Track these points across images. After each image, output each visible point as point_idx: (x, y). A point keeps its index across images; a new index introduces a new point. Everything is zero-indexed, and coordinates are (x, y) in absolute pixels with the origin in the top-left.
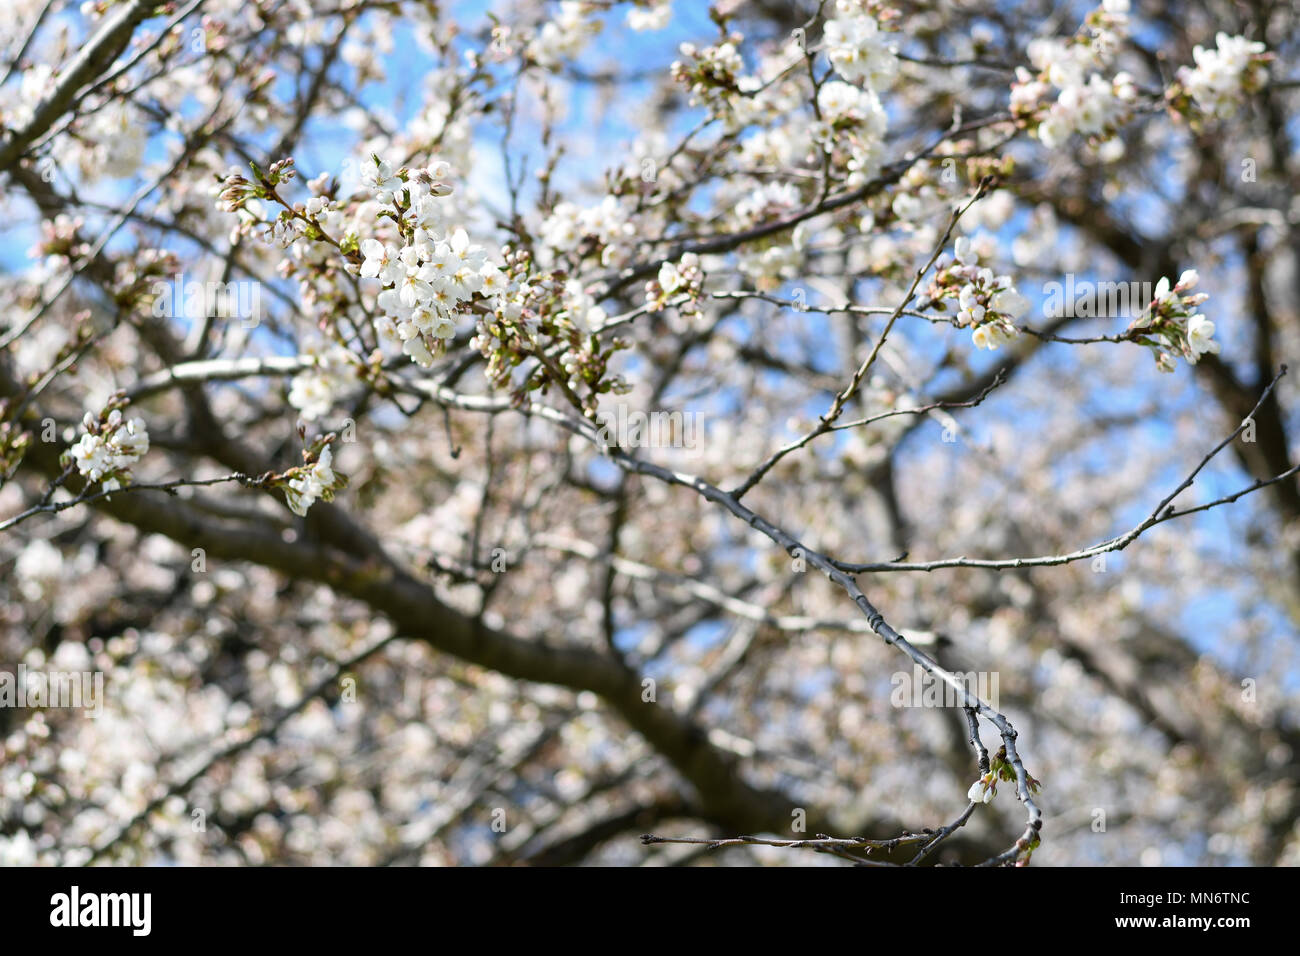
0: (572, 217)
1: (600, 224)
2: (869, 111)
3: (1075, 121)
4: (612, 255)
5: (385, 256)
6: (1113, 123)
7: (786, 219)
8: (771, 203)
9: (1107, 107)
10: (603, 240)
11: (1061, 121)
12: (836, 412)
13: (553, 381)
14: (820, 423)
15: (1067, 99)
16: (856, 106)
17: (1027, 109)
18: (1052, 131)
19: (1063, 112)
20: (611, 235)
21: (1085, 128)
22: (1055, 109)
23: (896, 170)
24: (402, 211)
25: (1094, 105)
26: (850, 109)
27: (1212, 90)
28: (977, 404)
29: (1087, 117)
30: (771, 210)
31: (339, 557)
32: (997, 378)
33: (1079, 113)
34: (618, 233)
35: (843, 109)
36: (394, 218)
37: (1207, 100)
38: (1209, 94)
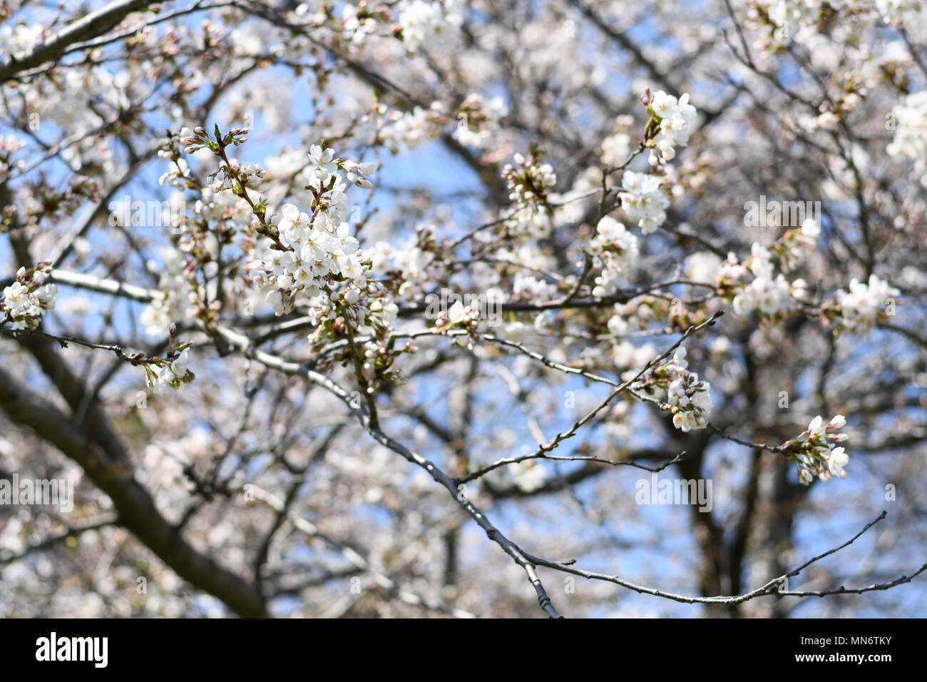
0: (387, 253)
1: (405, 264)
2: (629, 244)
3: (759, 302)
4: (406, 289)
5: (298, 220)
6: (784, 313)
7: (538, 303)
8: (527, 291)
9: (783, 300)
10: (404, 276)
11: (750, 298)
12: (553, 445)
13: (353, 360)
14: (539, 449)
15: (758, 284)
16: (621, 239)
17: (728, 282)
18: (741, 303)
19: (753, 293)
20: (411, 275)
21: (764, 309)
22: (748, 289)
23: (626, 294)
24: (324, 190)
25: (775, 296)
26: (616, 239)
27: (856, 312)
28: (658, 470)
29: (768, 302)
30: (526, 295)
31: (99, 452)
32: (678, 457)
33: (763, 297)
34: (415, 275)
35: (612, 237)
36: (315, 194)
37: (850, 319)
38: (853, 315)
